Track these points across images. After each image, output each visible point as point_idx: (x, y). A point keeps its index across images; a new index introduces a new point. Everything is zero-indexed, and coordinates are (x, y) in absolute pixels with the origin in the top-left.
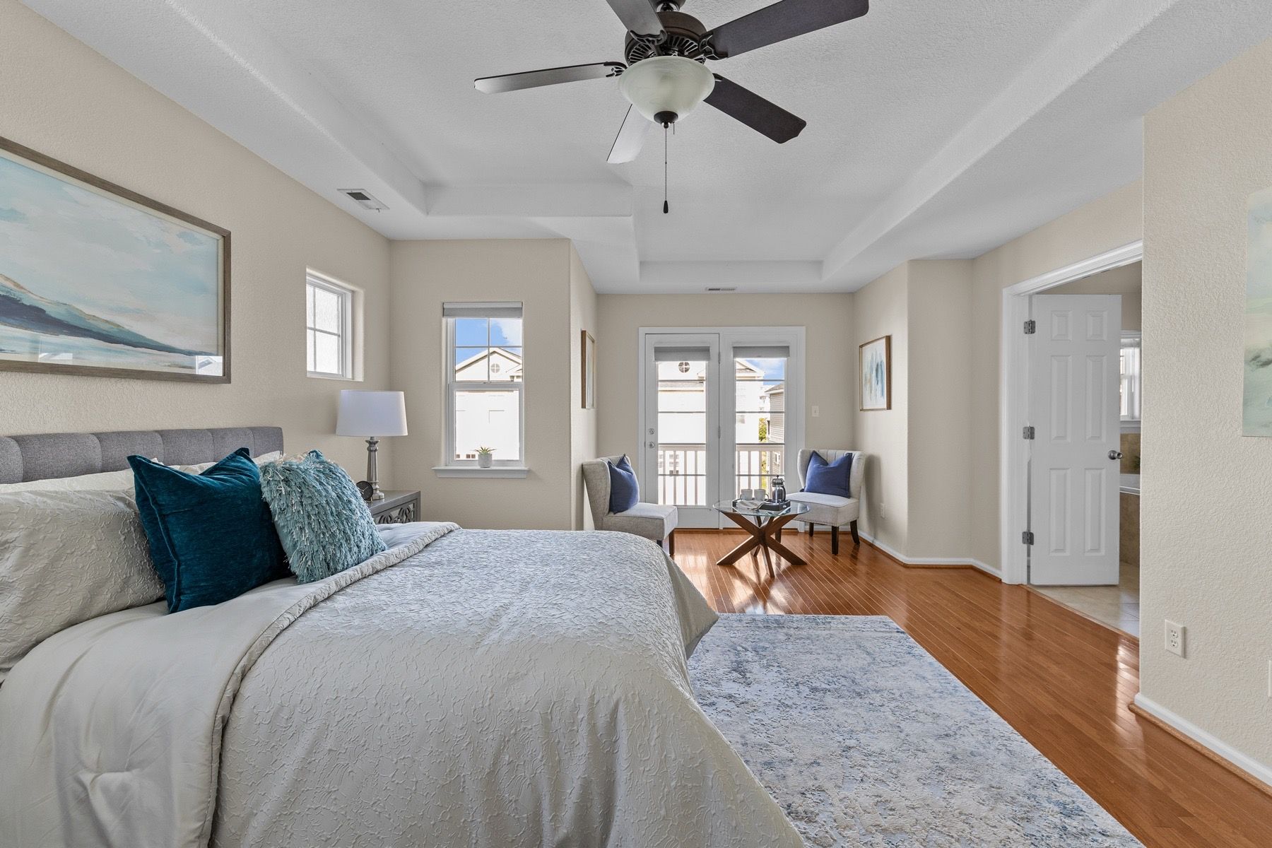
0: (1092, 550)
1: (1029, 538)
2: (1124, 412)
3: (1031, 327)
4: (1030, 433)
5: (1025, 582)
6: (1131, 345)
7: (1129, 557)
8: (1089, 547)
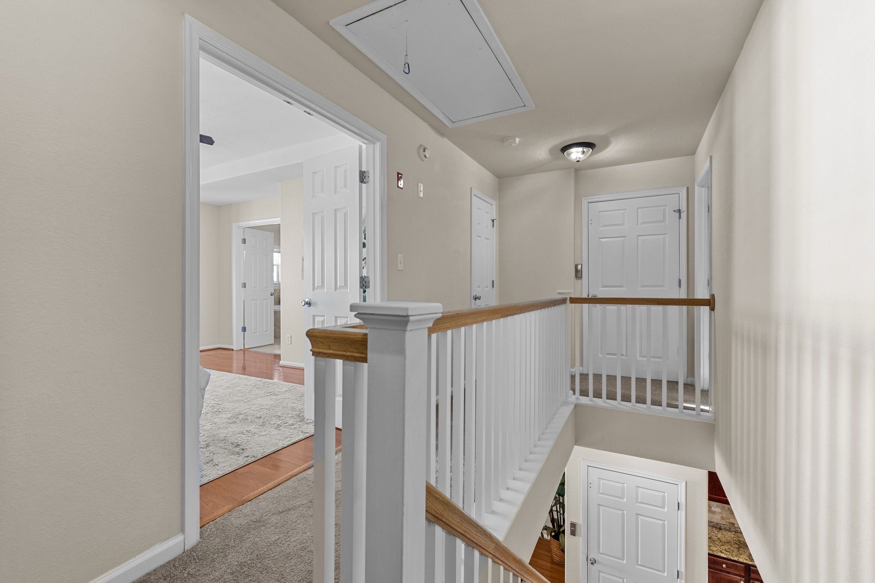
0: (265, 332)
1: (244, 329)
2: (275, 279)
3: (244, 241)
4: (244, 285)
5: (243, 348)
6: (278, 252)
7: (277, 337)
8: (264, 330)
